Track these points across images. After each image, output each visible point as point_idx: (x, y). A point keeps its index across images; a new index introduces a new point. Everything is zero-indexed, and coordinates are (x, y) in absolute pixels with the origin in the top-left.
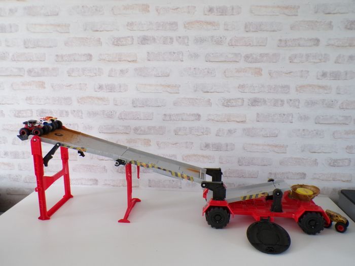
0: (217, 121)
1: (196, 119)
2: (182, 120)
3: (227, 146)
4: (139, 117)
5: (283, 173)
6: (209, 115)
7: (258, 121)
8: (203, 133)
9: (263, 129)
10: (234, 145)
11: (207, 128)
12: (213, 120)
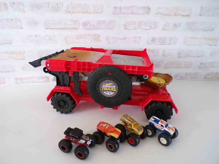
0: (165, 15)
1: (146, 13)
2: (133, 13)
3: (171, 39)
4: (88, 10)
5: (210, 63)
6: (159, 8)
7: (201, 15)
8: (151, 27)
9: (203, 22)
10: (177, 39)
11: (155, 22)
12: (161, 14)
